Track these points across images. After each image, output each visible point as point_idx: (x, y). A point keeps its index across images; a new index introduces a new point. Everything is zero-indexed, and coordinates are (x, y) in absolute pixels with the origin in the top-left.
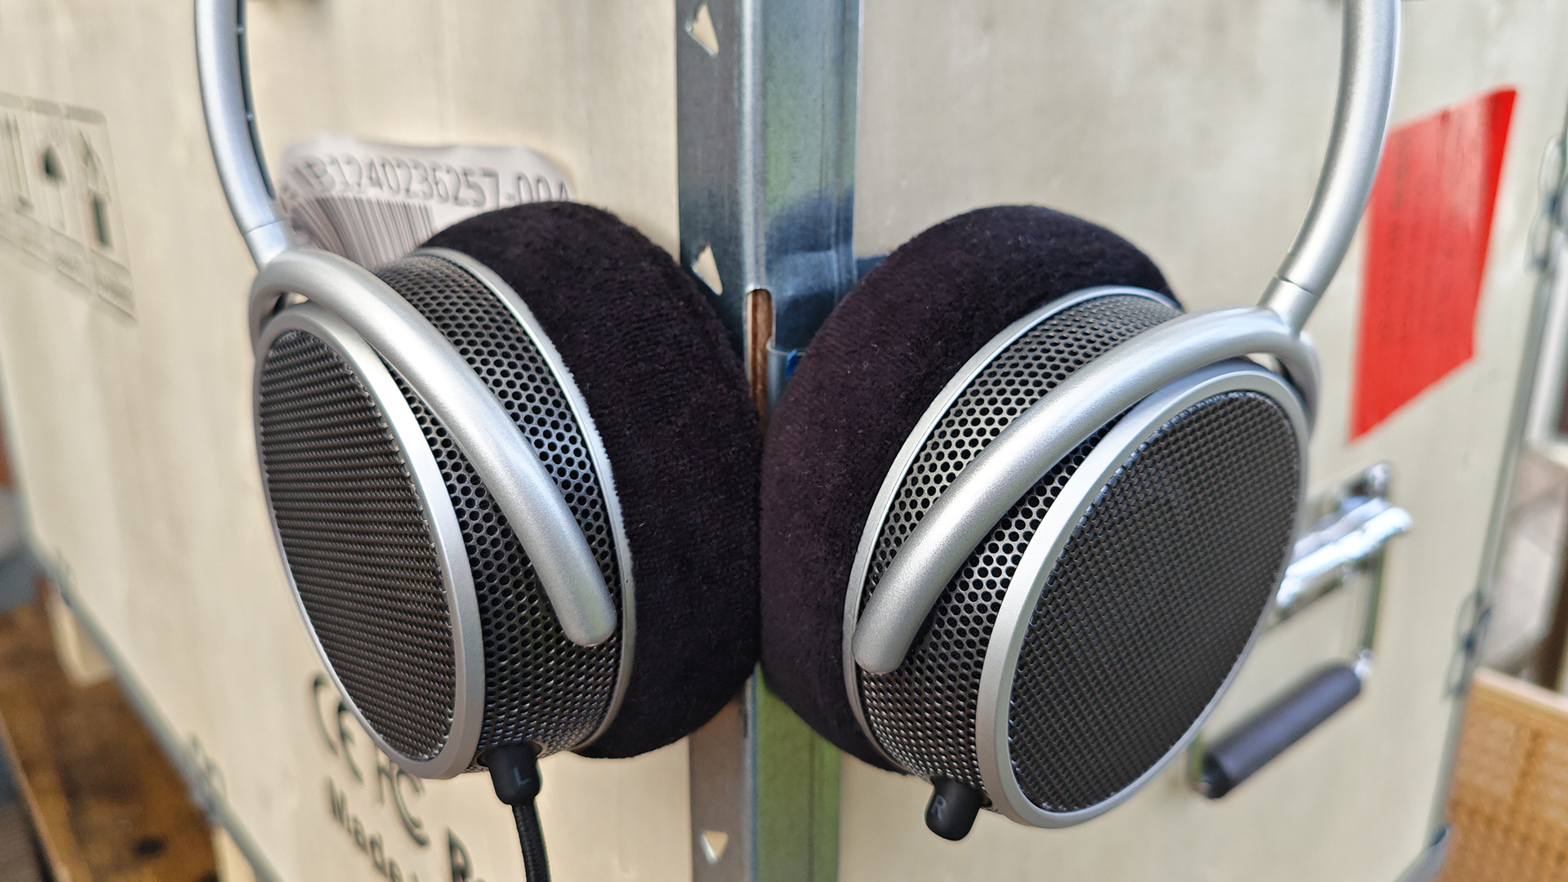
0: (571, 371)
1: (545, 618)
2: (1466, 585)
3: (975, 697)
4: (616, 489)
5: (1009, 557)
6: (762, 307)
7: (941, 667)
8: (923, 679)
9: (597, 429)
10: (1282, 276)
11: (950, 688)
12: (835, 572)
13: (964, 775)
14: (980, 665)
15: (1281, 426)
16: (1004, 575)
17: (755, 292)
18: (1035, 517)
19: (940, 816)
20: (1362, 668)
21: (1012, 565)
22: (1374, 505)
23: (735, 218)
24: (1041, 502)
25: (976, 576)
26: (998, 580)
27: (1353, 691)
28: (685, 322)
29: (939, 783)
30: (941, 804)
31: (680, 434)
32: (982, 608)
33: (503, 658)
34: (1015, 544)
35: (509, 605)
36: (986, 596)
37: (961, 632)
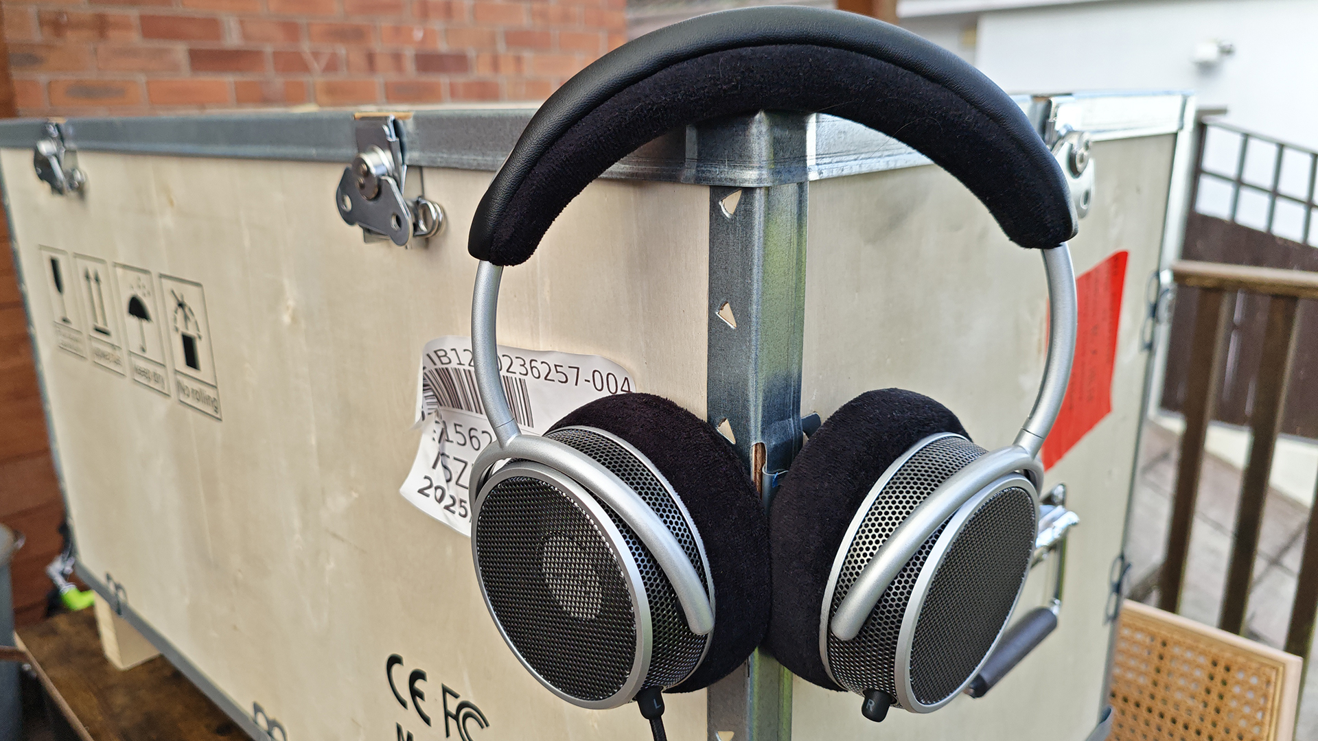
0: (678, 495)
1: (679, 622)
2: (1116, 552)
3: (895, 648)
4: (706, 554)
5: (910, 580)
6: (760, 451)
7: (876, 635)
8: (866, 641)
9: (695, 524)
10: (1025, 429)
11: (881, 645)
12: (817, 590)
13: (884, 687)
14: (898, 633)
15: (1027, 500)
16: (908, 589)
17: (756, 445)
18: (921, 560)
19: (871, 710)
20: (1055, 610)
21: (912, 584)
22: (1059, 509)
23: (746, 408)
24: (924, 553)
25: (894, 590)
26: (905, 591)
27: (1053, 625)
28: (727, 463)
29: (868, 694)
30: (871, 703)
31: (734, 524)
32: (898, 605)
33: (660, 643)
34: (913, 574)
35: (664, 616)
36: (900, 600)
37: (887, 617)
